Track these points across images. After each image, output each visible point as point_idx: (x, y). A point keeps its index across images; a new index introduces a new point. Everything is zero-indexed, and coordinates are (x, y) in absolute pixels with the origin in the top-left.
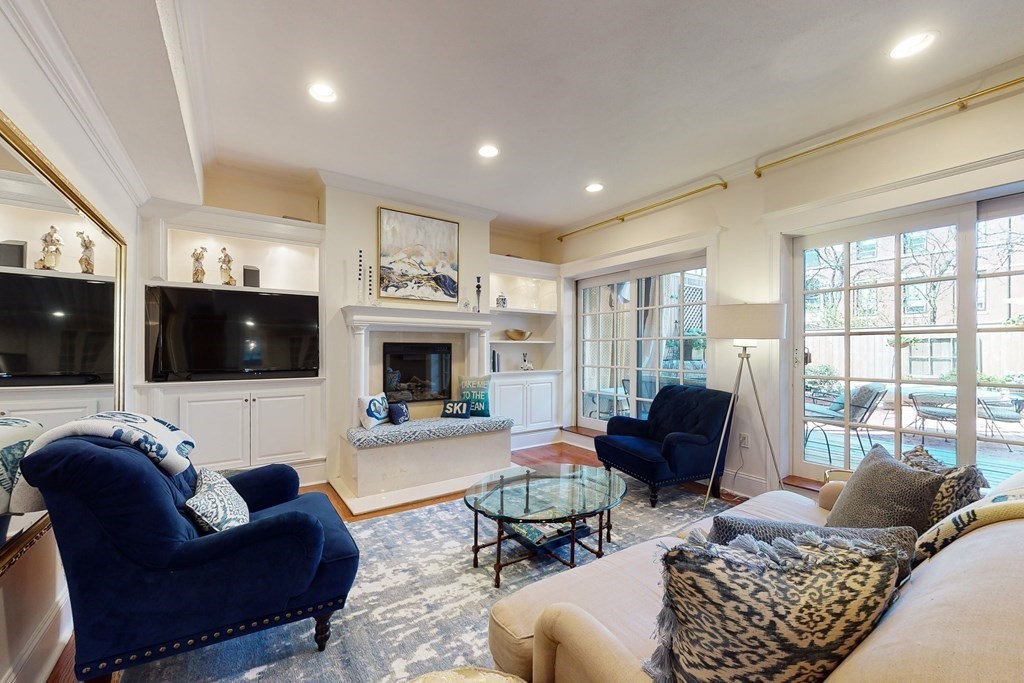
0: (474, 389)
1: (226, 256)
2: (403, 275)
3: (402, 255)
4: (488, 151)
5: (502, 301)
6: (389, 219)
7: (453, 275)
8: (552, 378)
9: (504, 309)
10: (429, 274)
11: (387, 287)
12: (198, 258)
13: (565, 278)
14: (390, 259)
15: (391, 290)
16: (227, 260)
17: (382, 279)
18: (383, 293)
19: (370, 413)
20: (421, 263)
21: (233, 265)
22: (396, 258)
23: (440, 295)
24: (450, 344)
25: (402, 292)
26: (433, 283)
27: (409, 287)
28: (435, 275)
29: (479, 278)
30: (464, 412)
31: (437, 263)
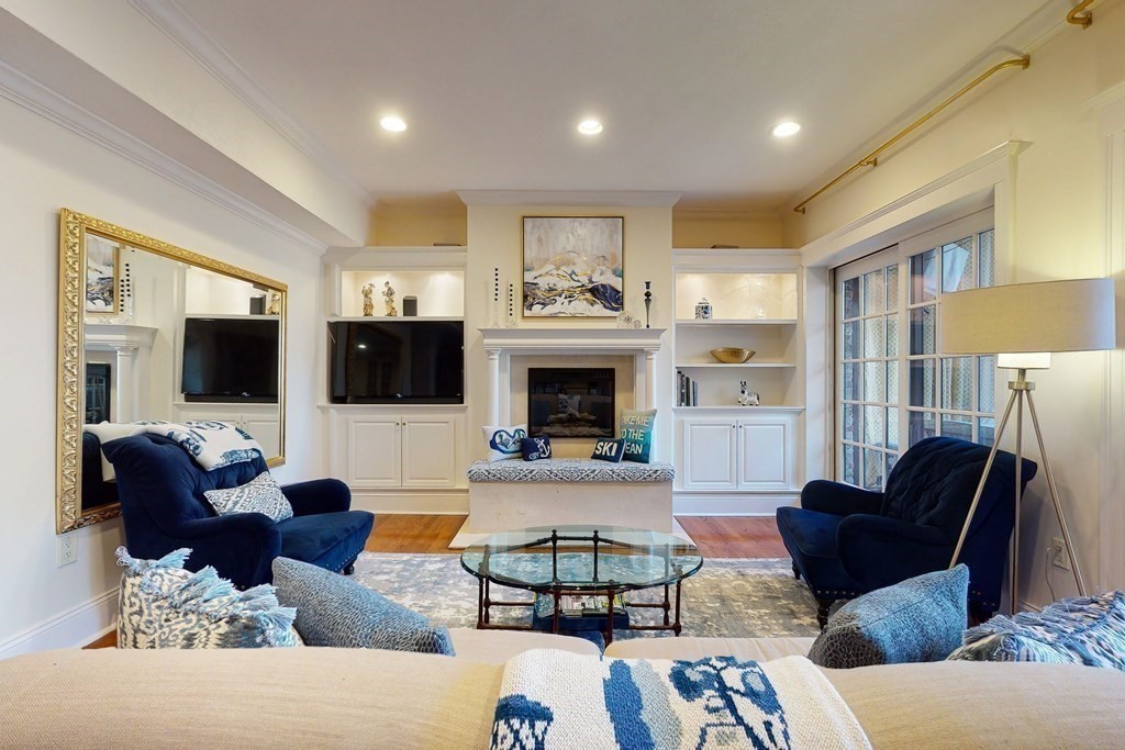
0: (632, 427)
1: (389, 289)
2: (551, 290)
3: (549, 267)
4: (590, 127)
5: (704, 310)
6: (533, 227)
7: (616, 283)
8: (787, 419)
9: (705, 321)
10: (583, 286)
11: (532, 305)
12: (367, 294)
13: (808, 268)
14: (534, 274)
15: (537, 309)
16: (390, 293)
17: (525, 297)
18: (527, 313)
19: (493, 445)
20: (574, 272)
21: (395, 297)
22: (543, 271)
23: (599, 309)
24: (613, 370)
25: (549, 310)
26: (588, 295)
27: (558, 303)
28: (590, 286)
29: (648, 284)
30: (613, 454)
31: (593, 272)
